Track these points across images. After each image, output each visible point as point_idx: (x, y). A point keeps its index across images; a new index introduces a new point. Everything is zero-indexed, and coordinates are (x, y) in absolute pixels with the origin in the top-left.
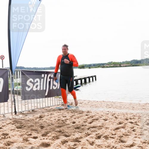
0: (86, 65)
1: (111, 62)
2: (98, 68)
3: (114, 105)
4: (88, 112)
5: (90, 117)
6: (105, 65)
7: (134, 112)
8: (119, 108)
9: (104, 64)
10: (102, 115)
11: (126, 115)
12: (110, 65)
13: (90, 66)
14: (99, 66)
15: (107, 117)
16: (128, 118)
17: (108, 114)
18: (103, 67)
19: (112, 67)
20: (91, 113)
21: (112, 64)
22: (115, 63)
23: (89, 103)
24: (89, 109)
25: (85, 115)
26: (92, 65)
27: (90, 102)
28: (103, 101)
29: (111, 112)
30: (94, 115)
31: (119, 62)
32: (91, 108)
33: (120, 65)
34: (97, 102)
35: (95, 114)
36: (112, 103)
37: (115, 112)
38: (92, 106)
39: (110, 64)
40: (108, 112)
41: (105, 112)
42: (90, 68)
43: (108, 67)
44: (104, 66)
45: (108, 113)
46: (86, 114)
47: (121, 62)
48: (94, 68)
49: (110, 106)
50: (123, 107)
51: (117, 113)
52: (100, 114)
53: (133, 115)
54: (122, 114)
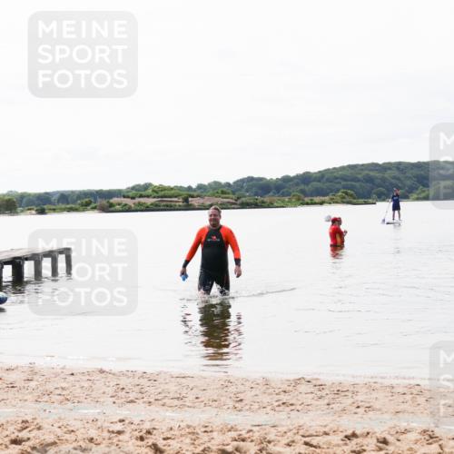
0: (23, 196)
1: (147, 186)
2: (84, 211)
3: (152, 390)
4: (25, 425)
5: (34, 448)
6: (114, 200)
7: (243, 421)
8: (176, 402)
9: (110, 194)
10: (91, 440)
11: (205, 437)
12: (137, 200)
13: (42, 204)
14: (87, 204)
15: (113, 447)
16: (214, 448)
17: (119, 433)
18: (108, 209)
19: (148, 209)
20: (39, 428)
21: (148, 197)
22: (162, 189)
23: (33, 384)
24: (28, 412)
25: (7, 441)
26: (54, 198)
27: (36, 377)
28: (102, 371)
29: (136, 421)
30: (50, 438)
31: (181, 188)
32: (42, 404)
33: (186, 200)
34: (72, 378)
35: (59, 432)
36: (144, 382)
37: (155, 424)
38: (46, 398)
39: (141, 196)
40: (122, 421)
41: (106, 424)
42: (42, 212)
43: (129, 210)
44: (111, 205)
45: (119, 427)
46: (13, 437)
47: (190, 188)
48: (62, 210)
49: (132, 396)
50: (191, 397)
51: (164, 429)
52: (80, 437)
53: (233, 434)
54: (183, 432)
